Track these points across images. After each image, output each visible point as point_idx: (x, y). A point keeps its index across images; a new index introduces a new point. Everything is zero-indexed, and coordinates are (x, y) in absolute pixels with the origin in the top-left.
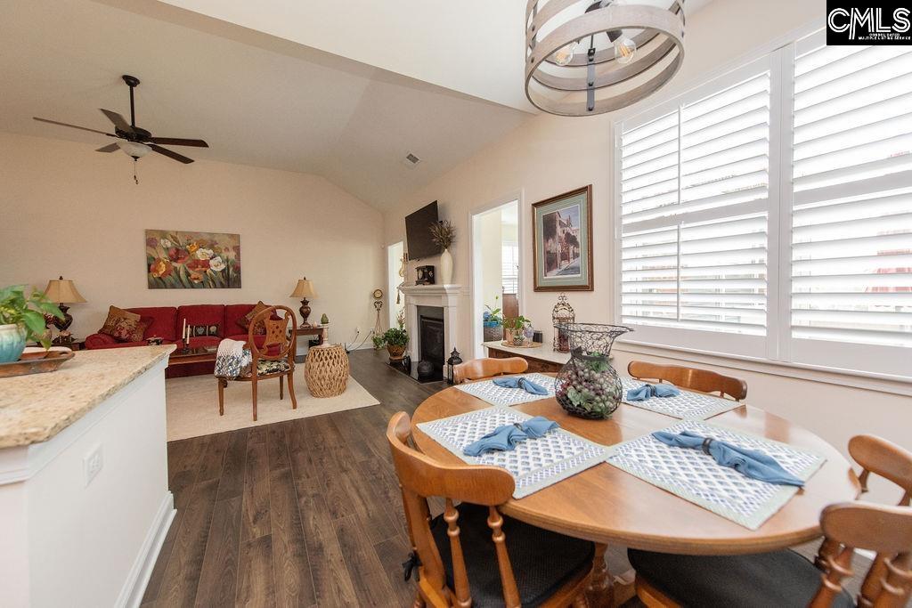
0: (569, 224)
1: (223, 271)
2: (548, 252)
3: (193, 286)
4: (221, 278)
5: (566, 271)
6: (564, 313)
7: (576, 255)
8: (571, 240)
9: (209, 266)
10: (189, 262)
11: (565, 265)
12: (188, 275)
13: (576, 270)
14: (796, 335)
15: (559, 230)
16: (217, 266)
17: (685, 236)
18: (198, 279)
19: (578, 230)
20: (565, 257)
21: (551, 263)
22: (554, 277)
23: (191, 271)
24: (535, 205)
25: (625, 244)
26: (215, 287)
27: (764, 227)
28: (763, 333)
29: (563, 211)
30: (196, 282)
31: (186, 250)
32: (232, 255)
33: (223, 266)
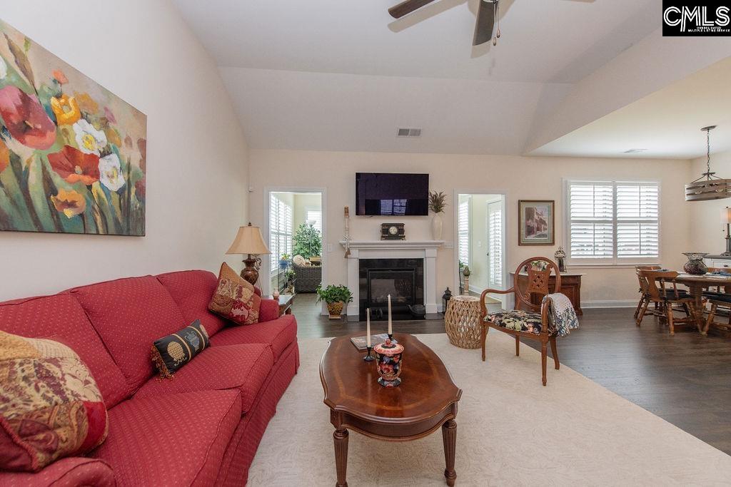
0: (542, 215)
1: (120, 192)
2: (529, 226)
3: (60, 229)
4: (117, 209)
5: (540, 236)
6: (561, 255)
7: (545, 229)
8: (542, 222)
9: (96, 175)
10: (56, 149)
11: (539, 233)
12: (51, 190)
13: (544, 236)
14: (619, 257)
15: (536, 216)
16: (111, 178)
17: (596, 228)
18: (71, 205)
19: (546, 217)
20: (538, 229)
21: (530, 231)
22: (531, 238)
23: (57, 180)
24: (520, 202)
25: (572, 227)
26: (107, 234)
27: (611, 228)
28: (611, 257)
29: (539, 208)
30: (69, 213)
31: (49, 110)
32: (134, 156)
33: (120, 181)
